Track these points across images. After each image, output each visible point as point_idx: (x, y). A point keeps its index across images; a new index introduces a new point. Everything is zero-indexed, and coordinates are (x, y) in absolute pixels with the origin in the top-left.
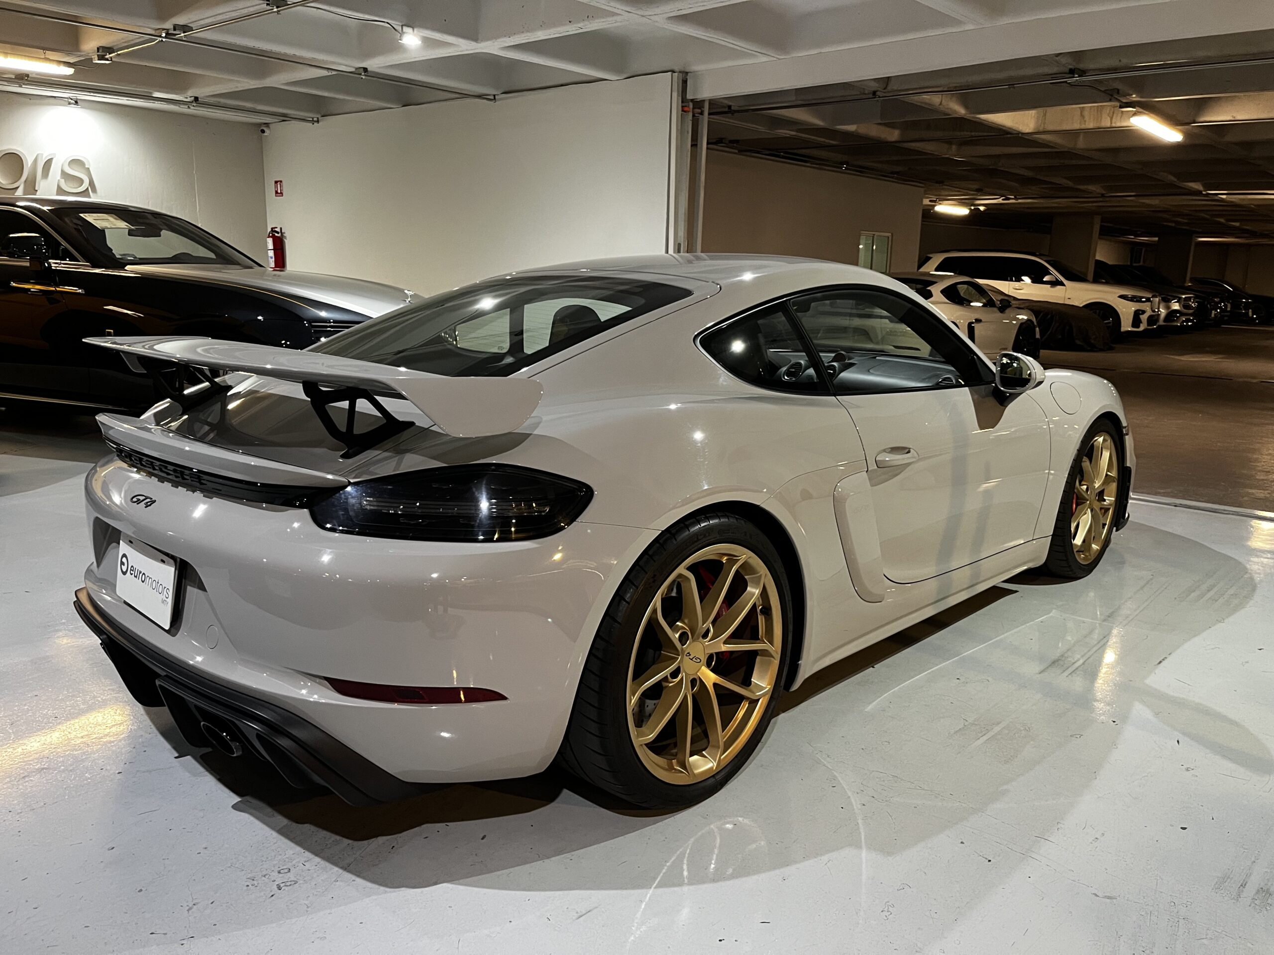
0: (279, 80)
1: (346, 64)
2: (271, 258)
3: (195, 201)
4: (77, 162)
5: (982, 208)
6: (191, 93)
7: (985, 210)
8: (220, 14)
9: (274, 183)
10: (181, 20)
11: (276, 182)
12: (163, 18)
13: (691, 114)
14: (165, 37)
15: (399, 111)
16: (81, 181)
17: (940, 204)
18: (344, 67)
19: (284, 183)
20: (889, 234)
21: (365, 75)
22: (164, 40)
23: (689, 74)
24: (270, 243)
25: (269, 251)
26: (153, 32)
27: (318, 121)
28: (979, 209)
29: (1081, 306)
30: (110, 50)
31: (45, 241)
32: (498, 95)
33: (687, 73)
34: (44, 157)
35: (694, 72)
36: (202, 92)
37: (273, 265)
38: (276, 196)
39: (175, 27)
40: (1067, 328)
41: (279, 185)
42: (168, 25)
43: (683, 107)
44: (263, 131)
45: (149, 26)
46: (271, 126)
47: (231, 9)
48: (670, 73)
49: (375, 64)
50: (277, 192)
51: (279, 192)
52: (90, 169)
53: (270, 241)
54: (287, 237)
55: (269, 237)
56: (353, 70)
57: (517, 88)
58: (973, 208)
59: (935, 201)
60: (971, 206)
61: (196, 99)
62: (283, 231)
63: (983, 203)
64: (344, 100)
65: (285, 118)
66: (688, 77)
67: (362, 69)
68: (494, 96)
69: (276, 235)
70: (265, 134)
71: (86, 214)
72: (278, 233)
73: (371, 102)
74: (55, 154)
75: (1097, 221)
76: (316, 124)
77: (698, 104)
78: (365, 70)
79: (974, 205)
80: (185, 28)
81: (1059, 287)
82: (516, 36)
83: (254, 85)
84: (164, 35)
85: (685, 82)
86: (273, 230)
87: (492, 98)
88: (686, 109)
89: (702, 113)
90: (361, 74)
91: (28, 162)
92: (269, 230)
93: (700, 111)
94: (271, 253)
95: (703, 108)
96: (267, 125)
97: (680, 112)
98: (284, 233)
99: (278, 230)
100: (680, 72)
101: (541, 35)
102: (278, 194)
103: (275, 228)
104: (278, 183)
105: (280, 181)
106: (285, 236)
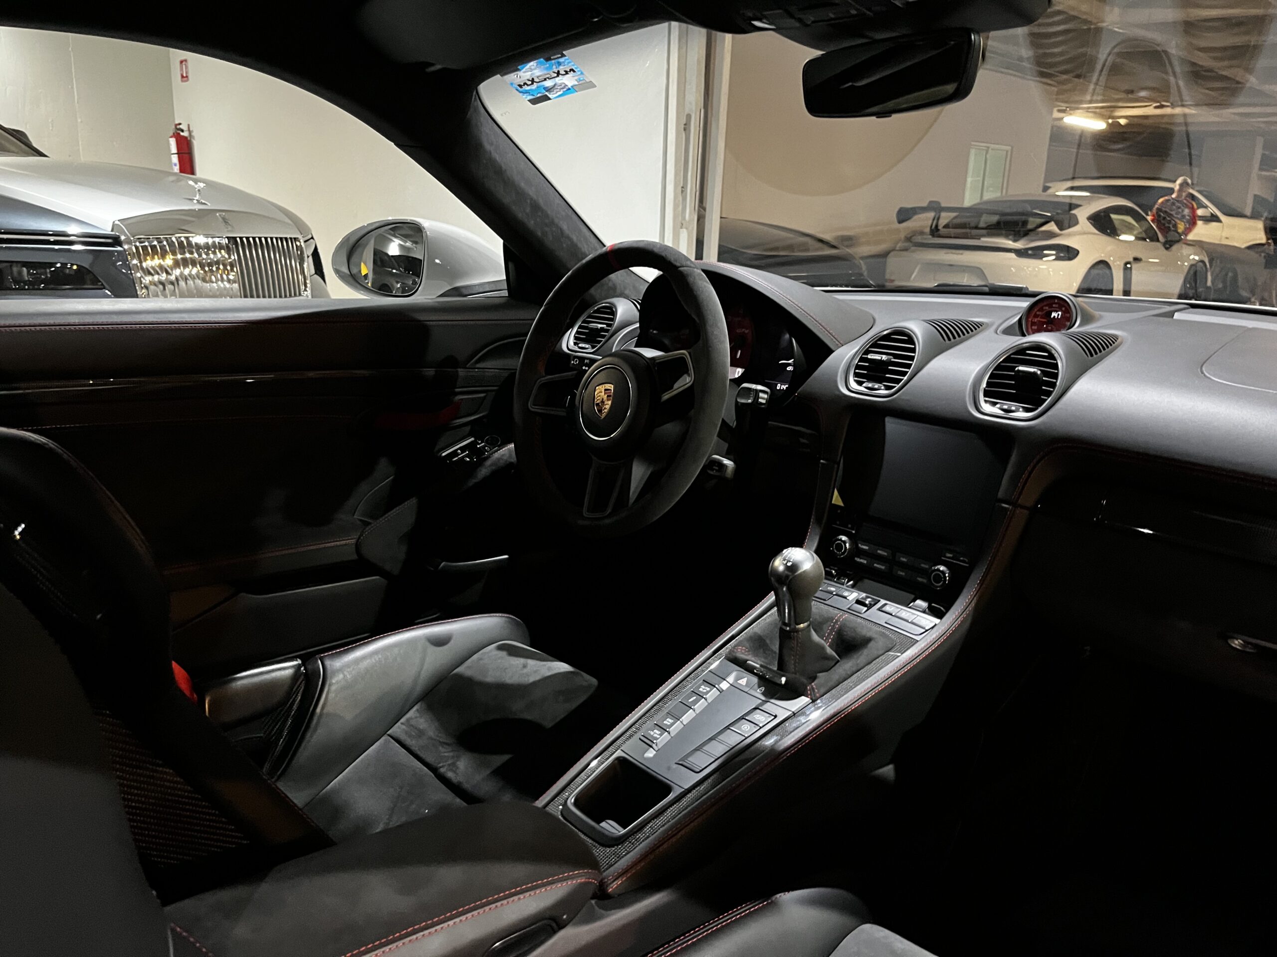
2: (175, 165)
3: (72, 88)
5: (1123, 122)
7: (1127, 125)
9: (178, 64)
11: (181, 62)
17: (1071, 114)
19: (191, 63)
20: (1009, 148)
24: (173, 145)
25: (172, 156)
28: (1118, 122)
29: (1243, 246)
37: (176, 169)
38: (182, 81)
40: (1230, 274)
41: (184, 66)
50: (182, 77)
51: (185, 75)
53: (173, 142)
54: (196, 138)
55: (172, 136)
58: (1110, 121)
59: (1063, 111)
60: (1109, 118)
62: (191, 129)
63: (1125, 114)
69: (182, 134)
72: (182, 130)
75: (1260, 141)
79: (1113, 118)
81: (1214, 224)
86: (178, 128)
92: (172, 127)
94: (175, 159)
98: (192, 131)
99: (183, 127)
102: (184, 78)
103: (180, 124)
104: (184, 63)
105: (186, 61)
106: (193, 134)
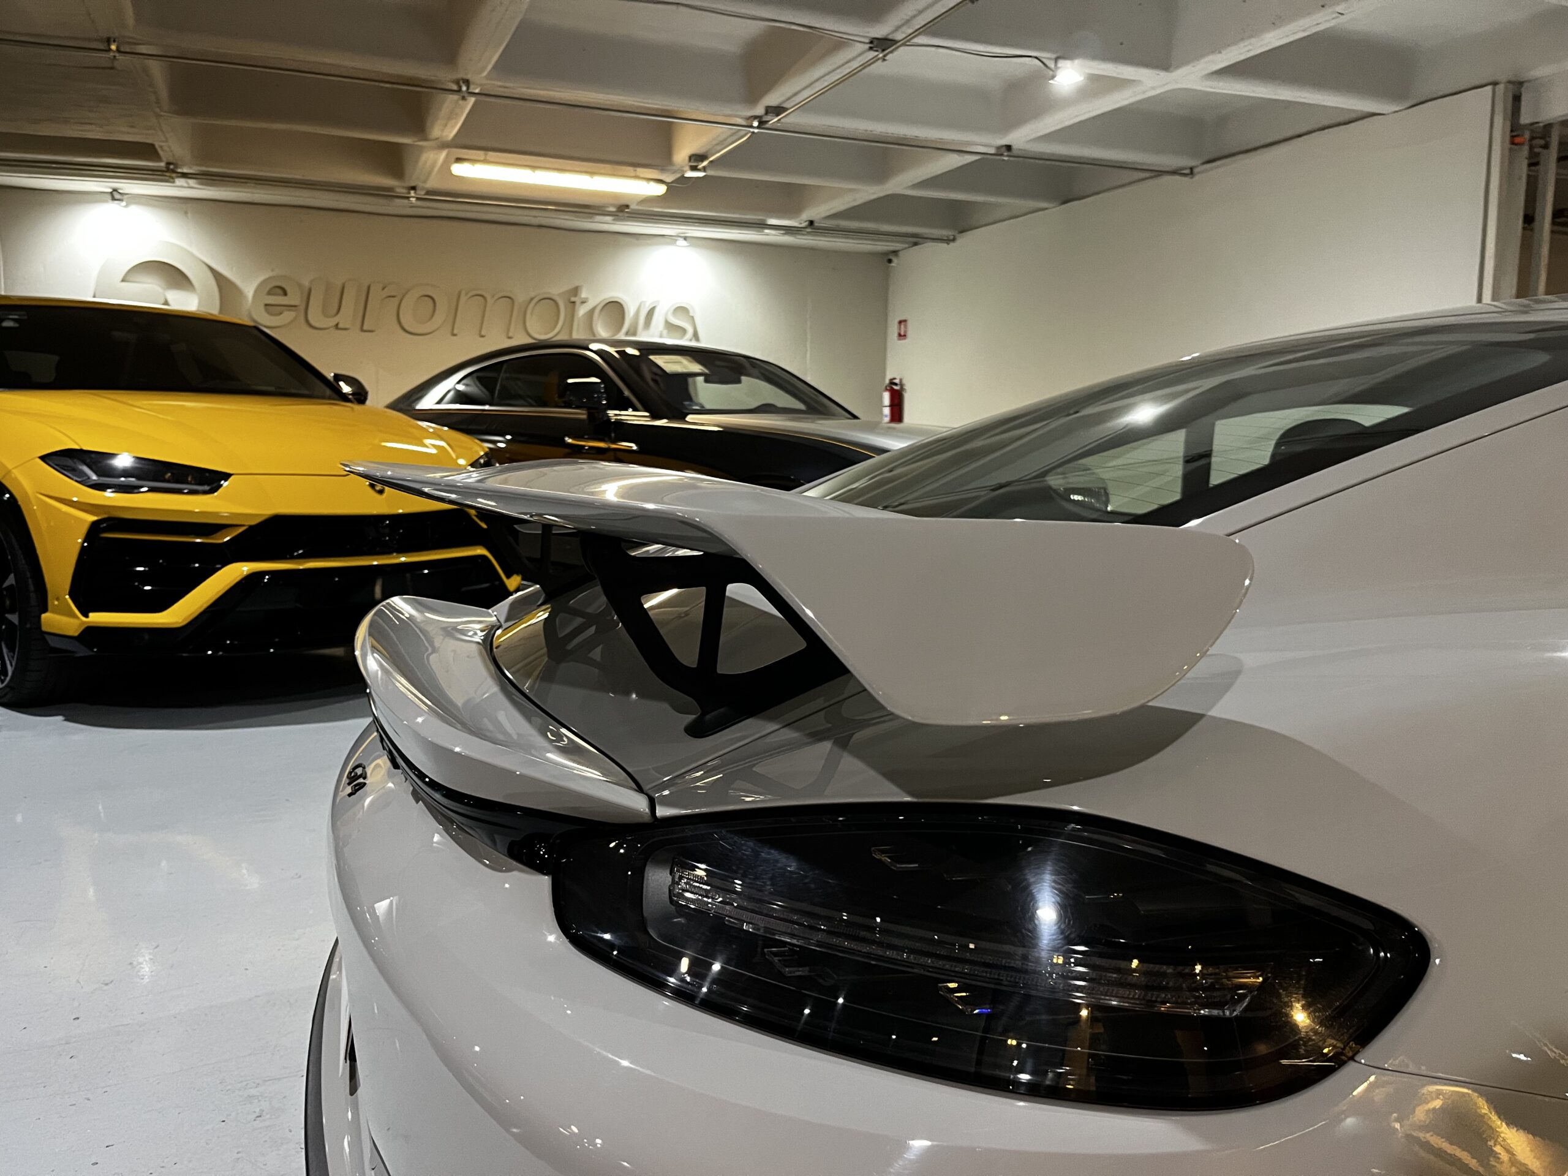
0: (901, 183)
1: (985, 142)
2: (886, 416)
4: (681, 310)
6: (806, 216)
8: (817, 80)
9: (897, 322)
10: (773, 99)
11: (900, 322)
12: (752, 98)
13: (1526, 148)
14: (758, 127)
15: (1056, 212)
16: (684, 331)
18: (981, 147)
19: (909, 324)
21: (1008, 156)
22: (756, 131)
23: (1526, 85)
24: (886, 398)
25: (885, 407)
26: (744, 123)
27: (954, 240)
30: (701, 157)
31: (605, 387)
32: (1196, 167)
33: (1521, 84)
34: (647, 305)
35: (1537, 79)
36: (818, 211)
37: (887, 419)
38: (899, 339)
39: (769, 110)
41: (903, 326)
42: (759, 110)
43: (1513, 137)
44: (890, 261)
45: (740, 113)
46: (901, 253)
47: (830, 68)
48: (1489, 88)
49: (1022, 137)
50: (900, 335)
51: (902, 333)
52: (695, 318)
53: (887, 396)
54: (907, 389)
55: (886, 390)
56: (992, 151)
57: (1226, 152)
61: (811, 223)
62: (903, 382)
64: (984, 204)
65: (916, 240)
66: (1523, 90)
67: (1004, 149)
68: (1191, 169)
69: (895, 387)
70: (893, 264)
71: (657, 357)
72: (896, 384)
73: (1017, 202)
74: (658, 302)
76: (952, 244)
77: (1542, 133)
78: (1009, 148)
80: (778, 110)
82: (1229, 49)
83: (874, 193)
84: (756, 124)
85: (1517, 99)
86: (892, 383)
87: (1188, 171)
88: (1517, 140)
89: (1546, 146)
90: (1002, 155)
91: (630, 312)
92: (887, 381)
93: (1542, 142)
94: (887, 409)
95: (1550, 137)
96: (895, 253)
97: (1508, 145)
99: (897, 381)
100: (1510, 82)
101: (1273, 39)
102: (902, 336)
103: (895, 379)
104: (902, 323)
105: (905, 321)
106: (905, 387)
